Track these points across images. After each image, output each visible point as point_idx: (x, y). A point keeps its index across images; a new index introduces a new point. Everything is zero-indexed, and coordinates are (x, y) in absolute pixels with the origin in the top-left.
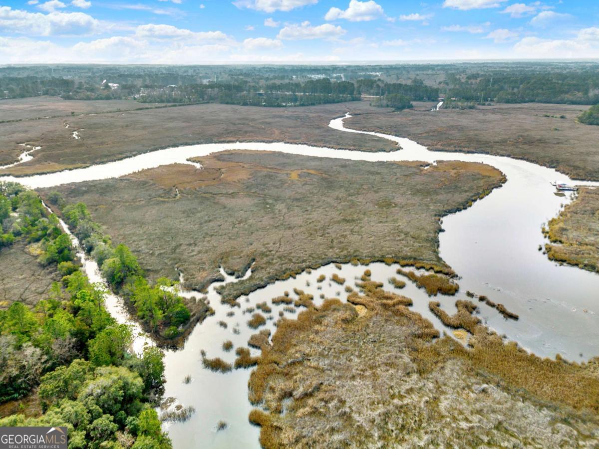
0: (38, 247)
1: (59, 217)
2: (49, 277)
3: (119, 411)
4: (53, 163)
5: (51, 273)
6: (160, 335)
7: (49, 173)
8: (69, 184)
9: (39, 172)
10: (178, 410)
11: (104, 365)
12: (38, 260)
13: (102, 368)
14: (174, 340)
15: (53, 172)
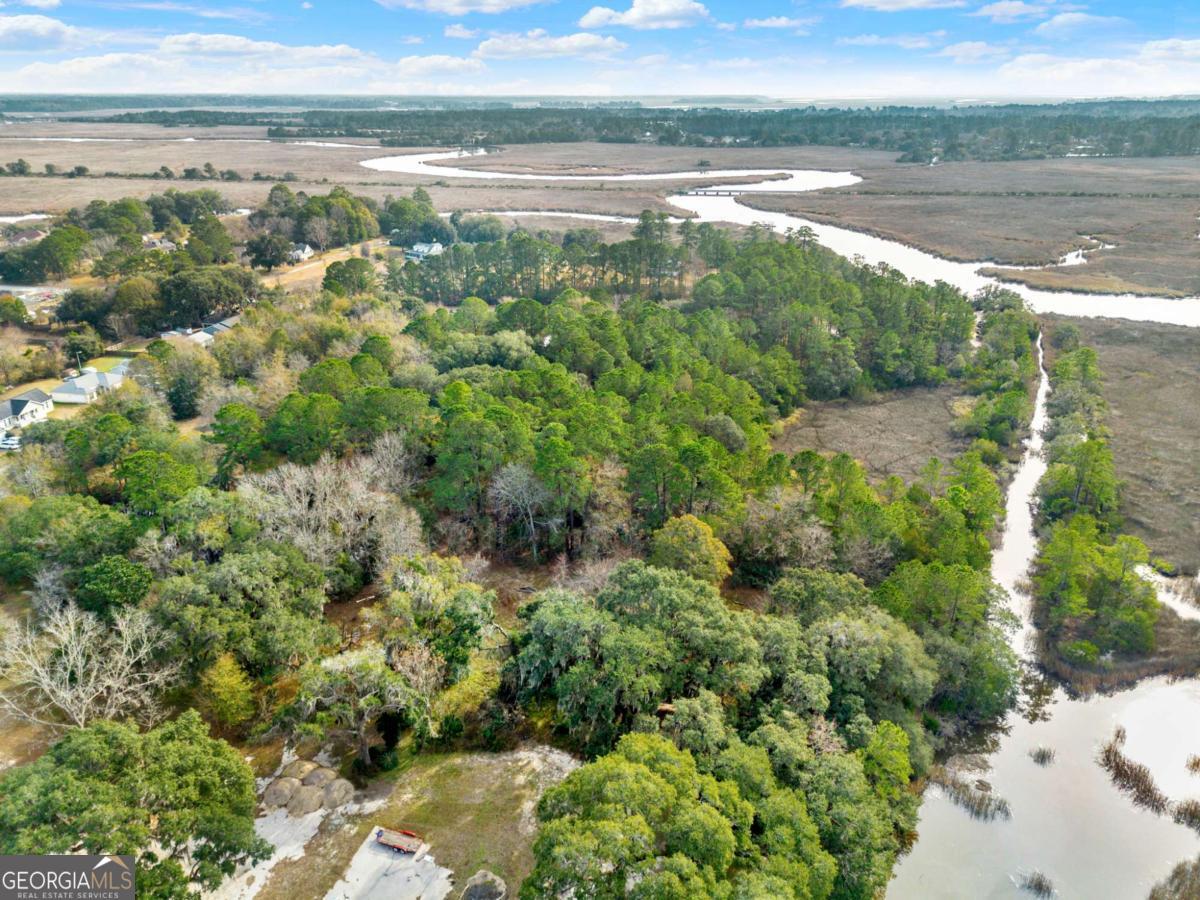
0: (970, 406)
1: (1045, 369)
2: (948, 455)
3: (855, 693)
4: (1115, 278)
5: (957, 450)
6: (1055, 646)
7: (1094, 293)
8: (1112, 319)
9: (1075, 287)
10: (977, 787)
11: (887, 611)
12: (953, 423)
13: (879, 612)
14: (1076, 672)
15: (1100, 293)
